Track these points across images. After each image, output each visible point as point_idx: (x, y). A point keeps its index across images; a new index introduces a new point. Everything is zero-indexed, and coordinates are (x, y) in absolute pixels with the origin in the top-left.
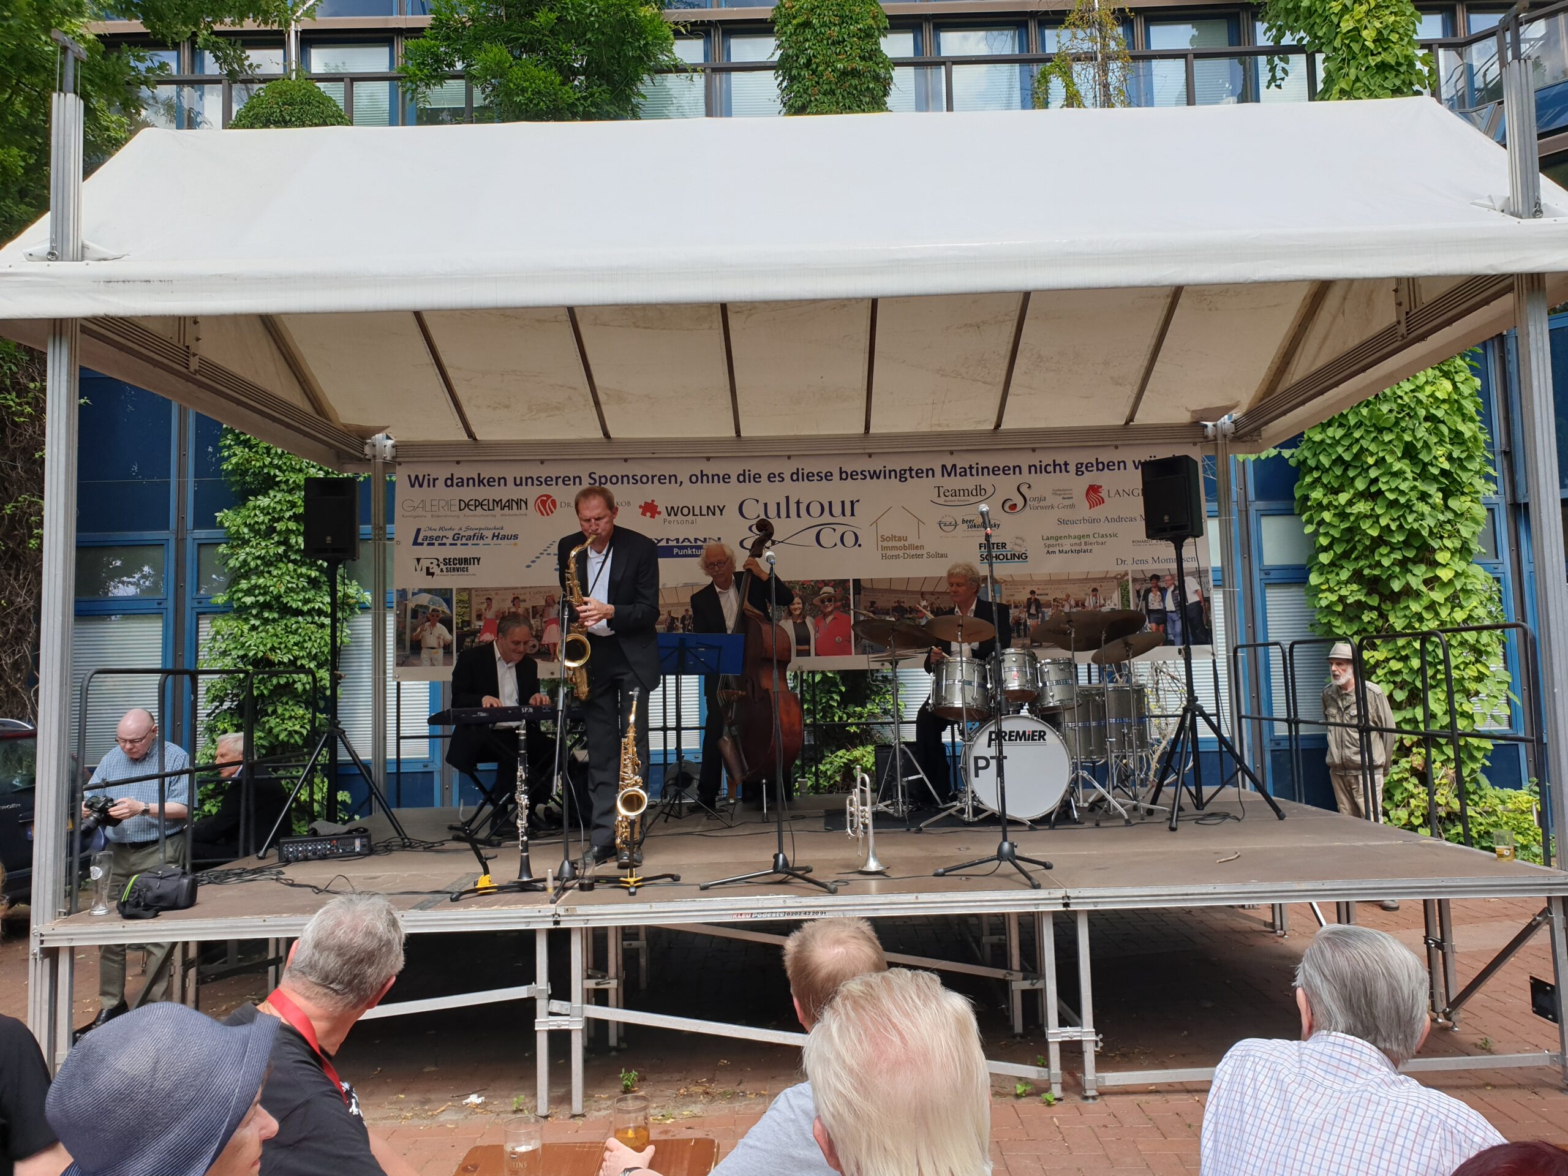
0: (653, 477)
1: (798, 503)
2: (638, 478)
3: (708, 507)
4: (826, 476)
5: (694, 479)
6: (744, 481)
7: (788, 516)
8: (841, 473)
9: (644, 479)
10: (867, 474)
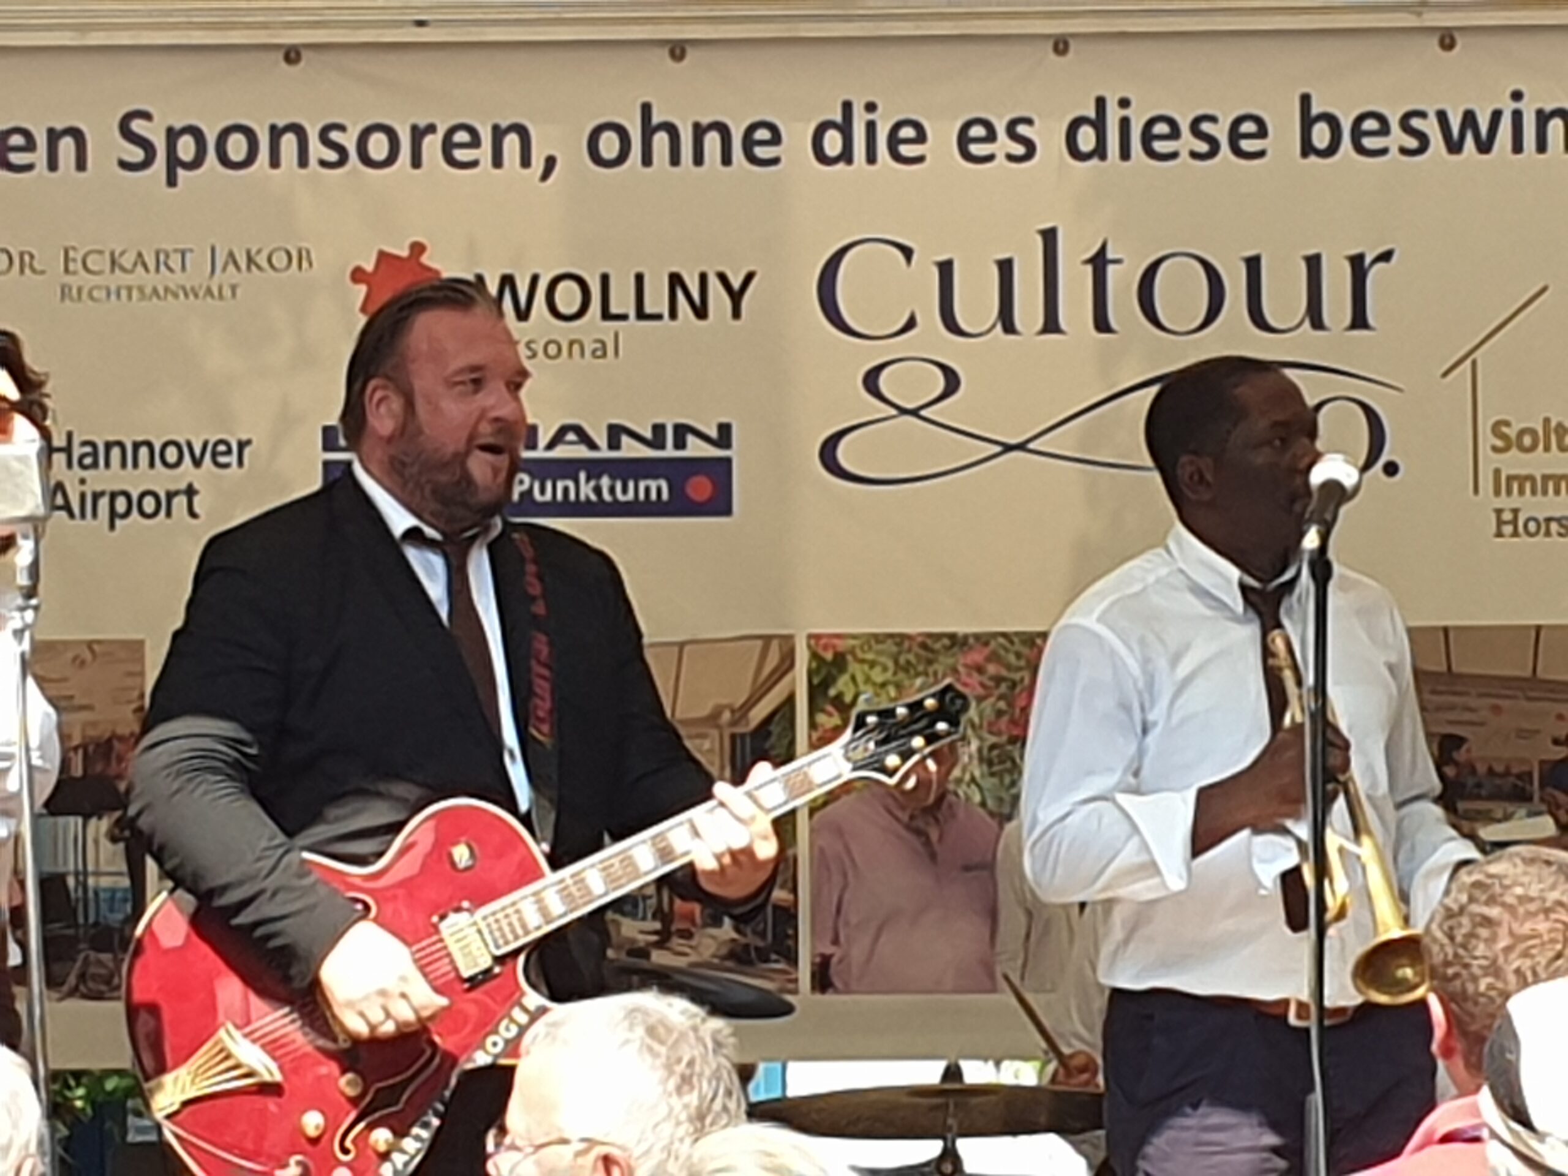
0: (418, 134)
1: (1099, 262)
2: (348, 140)
3: (676, 280)
4: (1235, 136)
5: (609, 145)
6: (846, 156)
7: (1051, 325)
8: (1307, 122)
9: (378, 146)
10: (1430, 127)
